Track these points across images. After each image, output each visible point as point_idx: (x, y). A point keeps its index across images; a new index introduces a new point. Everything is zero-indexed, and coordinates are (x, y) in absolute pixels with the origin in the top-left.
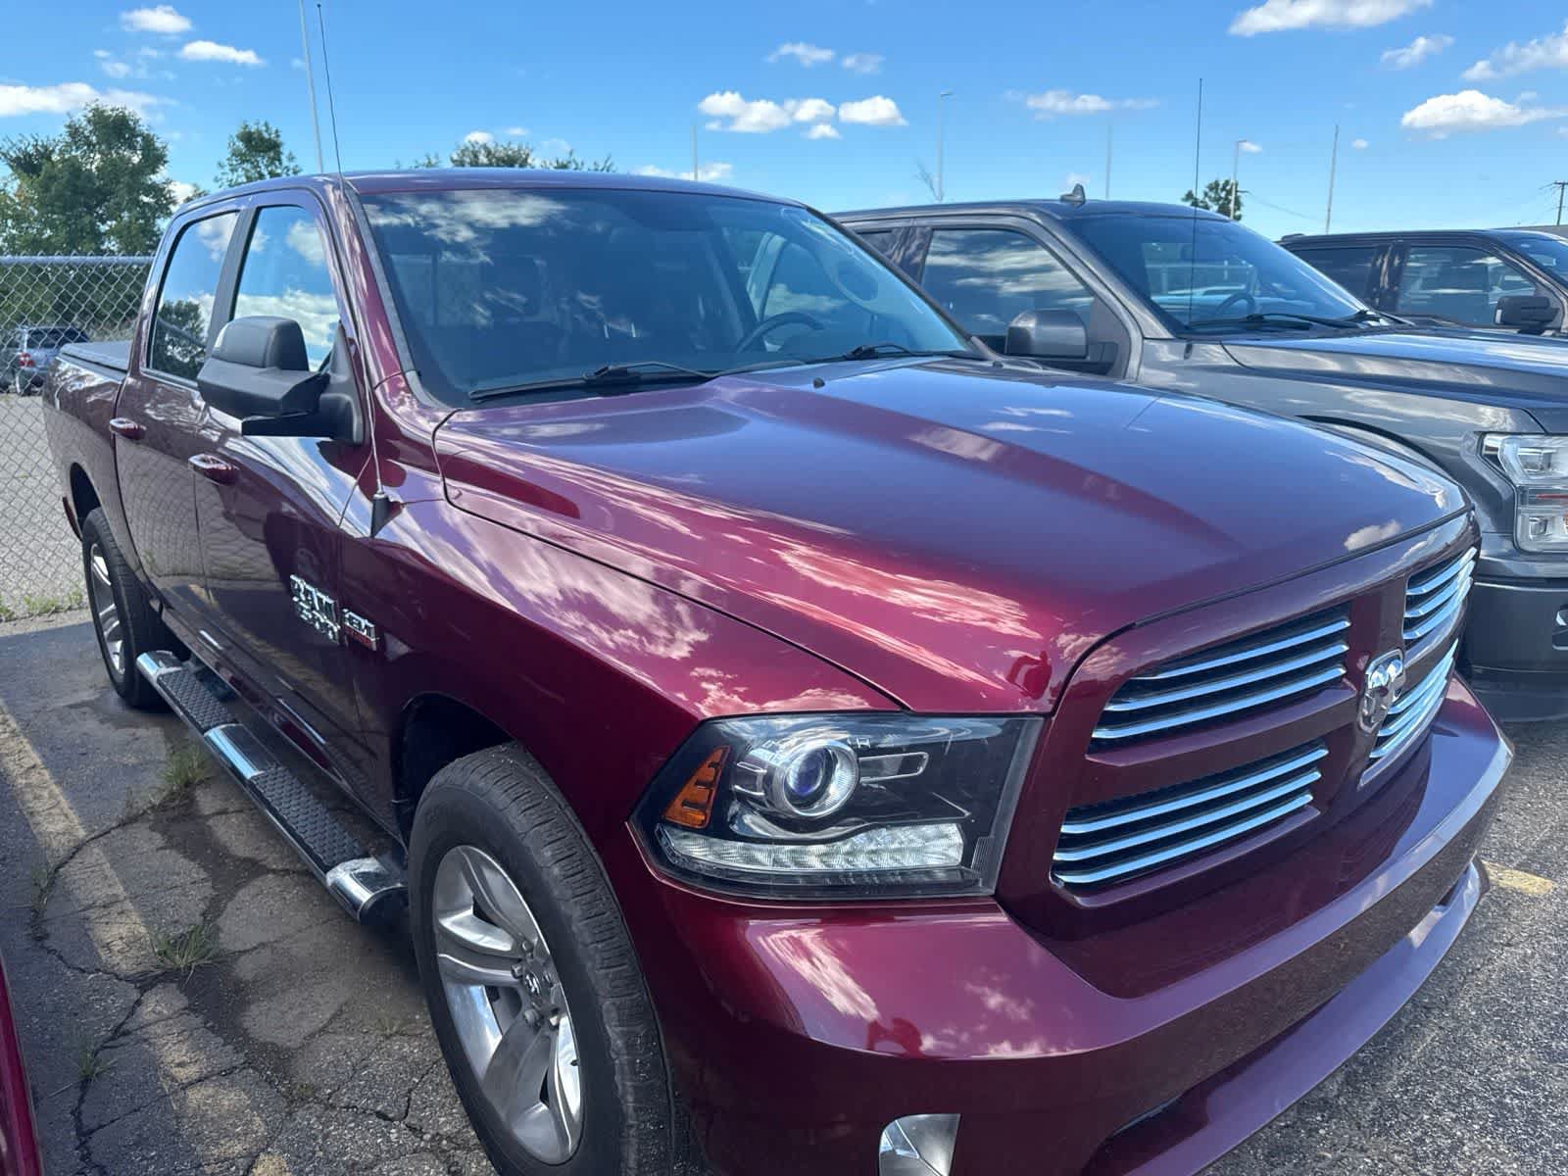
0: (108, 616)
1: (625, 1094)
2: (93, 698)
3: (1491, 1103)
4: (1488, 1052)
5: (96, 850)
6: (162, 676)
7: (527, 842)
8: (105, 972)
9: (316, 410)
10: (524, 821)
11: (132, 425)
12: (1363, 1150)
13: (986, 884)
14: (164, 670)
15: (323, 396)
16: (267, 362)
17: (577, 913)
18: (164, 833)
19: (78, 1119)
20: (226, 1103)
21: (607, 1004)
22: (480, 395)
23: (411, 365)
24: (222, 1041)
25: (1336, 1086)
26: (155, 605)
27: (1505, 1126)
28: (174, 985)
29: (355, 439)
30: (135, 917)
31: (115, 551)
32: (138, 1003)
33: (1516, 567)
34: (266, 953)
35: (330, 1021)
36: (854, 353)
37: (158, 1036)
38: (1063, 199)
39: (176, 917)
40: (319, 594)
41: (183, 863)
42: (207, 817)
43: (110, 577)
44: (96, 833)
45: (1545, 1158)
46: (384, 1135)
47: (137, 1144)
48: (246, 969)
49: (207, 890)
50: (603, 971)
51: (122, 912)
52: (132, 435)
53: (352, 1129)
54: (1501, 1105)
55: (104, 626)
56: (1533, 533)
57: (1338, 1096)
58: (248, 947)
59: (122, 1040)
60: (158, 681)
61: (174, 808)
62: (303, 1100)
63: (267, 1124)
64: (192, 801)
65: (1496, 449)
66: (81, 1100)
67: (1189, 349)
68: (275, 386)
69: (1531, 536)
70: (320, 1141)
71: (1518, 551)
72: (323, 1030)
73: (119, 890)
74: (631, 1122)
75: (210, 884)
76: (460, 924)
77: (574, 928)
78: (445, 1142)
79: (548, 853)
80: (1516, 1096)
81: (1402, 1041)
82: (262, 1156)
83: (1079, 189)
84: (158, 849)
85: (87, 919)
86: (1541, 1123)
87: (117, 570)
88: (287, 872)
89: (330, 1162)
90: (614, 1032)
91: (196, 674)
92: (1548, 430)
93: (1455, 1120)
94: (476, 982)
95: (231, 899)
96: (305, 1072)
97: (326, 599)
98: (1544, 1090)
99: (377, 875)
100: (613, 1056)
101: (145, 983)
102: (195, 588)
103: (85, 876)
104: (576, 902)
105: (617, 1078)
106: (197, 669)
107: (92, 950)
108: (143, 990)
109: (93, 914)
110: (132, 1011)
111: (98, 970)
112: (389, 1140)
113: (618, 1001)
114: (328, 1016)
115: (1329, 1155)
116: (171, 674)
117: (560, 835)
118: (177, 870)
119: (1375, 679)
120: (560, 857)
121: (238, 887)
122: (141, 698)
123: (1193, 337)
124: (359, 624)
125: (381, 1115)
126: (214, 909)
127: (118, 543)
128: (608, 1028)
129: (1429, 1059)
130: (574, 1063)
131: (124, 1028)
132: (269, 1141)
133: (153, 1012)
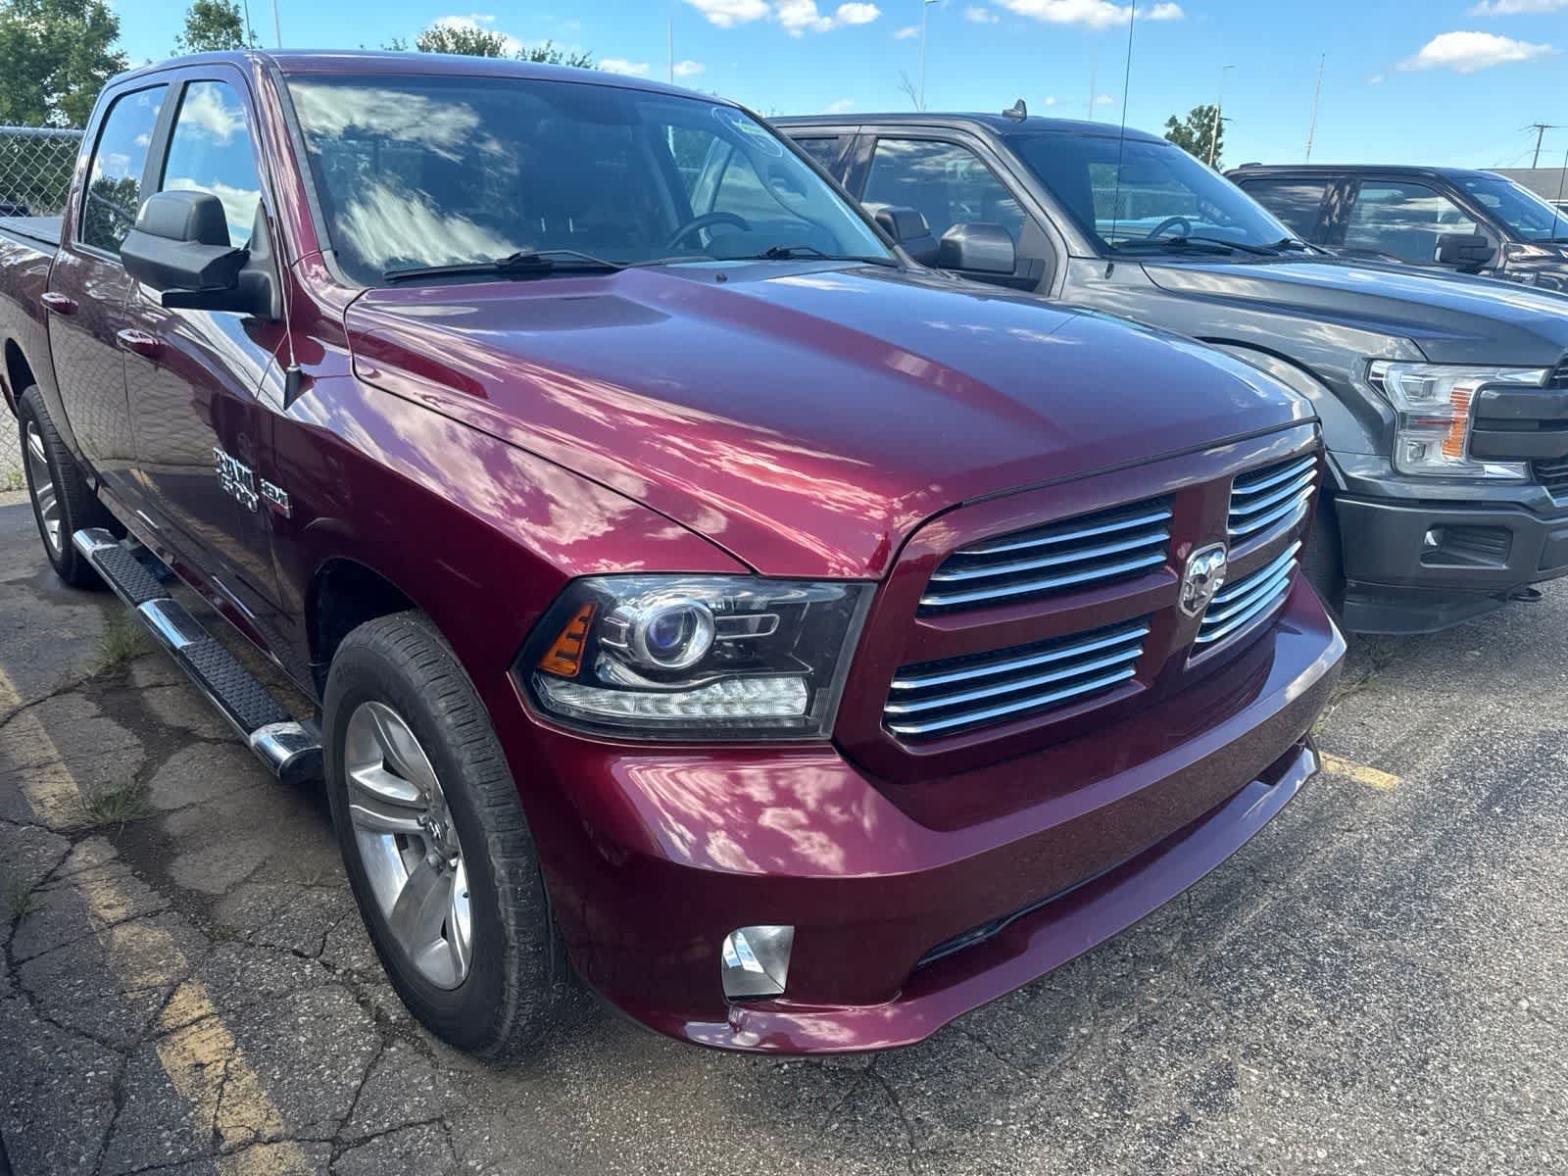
0: (45, 495)
1: (507, 917)
2: (30, 576)
3: (1305, 960)
4: (1312, 919)
5: (31, 716)
6: (97, 552)
7: (423, 695)
8: (38, 825)
9: (235, 285)
10: (421, 676)
11: (63, 300)
12: (1185, 996)
13: (825, 730)
14: (100, 546)
15: (242, 272)
16: (188, 237)
17: (467, 757)
18: (99, 702)
19: (9, 952)
20: (151, 940)
21: (492, 838)
22: (395, 276)
23: (329, 245)
24: (148, 887)
25: (1172, 944)
26: (91, 483)
27: (1314, 979)
28: (105, 838)
29: (273, 315)
30: (68, 777)
31: (50, 429)
32: (70, 852)
33: (1392, 488)
34: (195, 812)
35: (254, 872)
36: (768, 254)
37: (87, 882)
38: (1005, 114)
39: (108, 779)
40: (239, 465)
41: (116, 729)
42: (142, 690)
43: (46, 455)
44: (32, 701)
45: (1343, 1006)
46: (298, 969)
47: (64, 973)
48: (174, 825)
49: (140, 755)
50: (488, 810)
51: (56, 773)
52: (64, 309)
53: (270, 964)
54: (1315, 962)
55: (42, 505)
56: (1411, 455)
57: (1172, 953)
58: (177, 806)
59: (54, 885)
60: (94, 557)
61: (109, 681)
62: (224, 938)
63: (188, 958)
64: (129, 673)
65: (1382, 376)
66: (12, 936)
67: (1110, 268)
68: (195, 259)
69: (1409, 460)
70: (238, 973)
71: (1396, 473)
72: (246, 880)
73: (53, 752)
74: (513, 944)
75: (142, 749)
76: (369, 777)
77: (464, 771)
78: (355, 976)
79: (442, 704)
80: (1329, 955)
81: (1237, 908)
82: (183, 985)
83: (1021, 104)
84: (92, 717)
85: (21, 778)
86: (1345, 977)
87: (54, 448)
88: (218, 741)
89: (246, 990)
90: (498, 863)
91: (133, 552)
92: (1431, 359)
93: (1270, 974)
94: (387, 831)
95: (163, 763)
96: (228, 914)
97: (244, 469)
98: (1354, 950)
99: (298, 737)
100: (497, 884)
101: (76, 835)
102: (135, 472)
103: (19, 739)
104: (466, 748)
105: (501, 904)
106: (135, 546)
107: (25, 805)
108: (74, 841)
109: (26, 774)
110: (63, 860)
111: (31, 823)
112: (303, 974)
113: (501, 835)
114: (252, 868)
115: (1155, 1000)
116: (107, 550)
117: (455, 688)
118: (110, 735)
119: (1196, 567)
120: (453, 708)
121: (170, 753)
122: (79, 576)
123: (1114, 257)
124: (274, 493)
125: (296, 953)
126: (145, 772)
127: (54, 421)
128: (492, 858)
129: (1259, 923)
130: (465, 896)
131: (55, 874)
132: (190, 972)
133: (84, 860)
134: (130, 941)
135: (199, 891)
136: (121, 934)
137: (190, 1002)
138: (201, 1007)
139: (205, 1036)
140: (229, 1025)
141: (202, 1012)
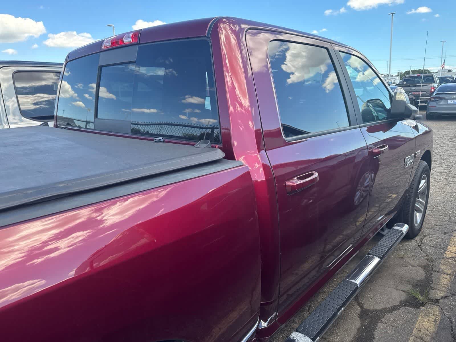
8: (444, 312)
24: (433, 277)
28: (429, 296)
32: (442, 298)
34: (399, 288)
35: (408, 266)
37: (445, 287)
39: (408, 313)
48: (409, 287)
58: (401, 291)
85: (432, 338)
95: (385, 309)
108: (438, 301)
110: (446, 297)
111: (445, 315)
121: (378, 311)
126: (393, 309)
131: (451, 295)
132: (444, 258)
133: (441, 293)
134: (449, 269)
135: (423, 270)
136: (449, 272)
137: (448, 255)
138: (448, 253)
139: (452, 250)
140: (446, 249)
141: (448, 252)
